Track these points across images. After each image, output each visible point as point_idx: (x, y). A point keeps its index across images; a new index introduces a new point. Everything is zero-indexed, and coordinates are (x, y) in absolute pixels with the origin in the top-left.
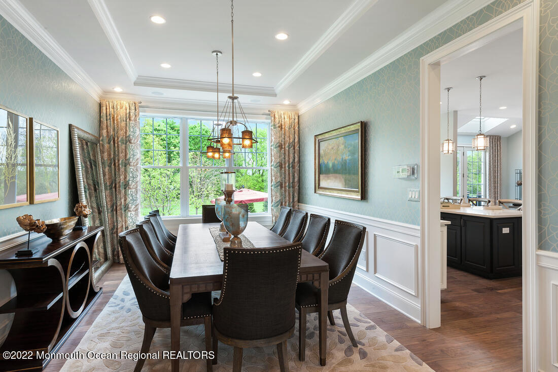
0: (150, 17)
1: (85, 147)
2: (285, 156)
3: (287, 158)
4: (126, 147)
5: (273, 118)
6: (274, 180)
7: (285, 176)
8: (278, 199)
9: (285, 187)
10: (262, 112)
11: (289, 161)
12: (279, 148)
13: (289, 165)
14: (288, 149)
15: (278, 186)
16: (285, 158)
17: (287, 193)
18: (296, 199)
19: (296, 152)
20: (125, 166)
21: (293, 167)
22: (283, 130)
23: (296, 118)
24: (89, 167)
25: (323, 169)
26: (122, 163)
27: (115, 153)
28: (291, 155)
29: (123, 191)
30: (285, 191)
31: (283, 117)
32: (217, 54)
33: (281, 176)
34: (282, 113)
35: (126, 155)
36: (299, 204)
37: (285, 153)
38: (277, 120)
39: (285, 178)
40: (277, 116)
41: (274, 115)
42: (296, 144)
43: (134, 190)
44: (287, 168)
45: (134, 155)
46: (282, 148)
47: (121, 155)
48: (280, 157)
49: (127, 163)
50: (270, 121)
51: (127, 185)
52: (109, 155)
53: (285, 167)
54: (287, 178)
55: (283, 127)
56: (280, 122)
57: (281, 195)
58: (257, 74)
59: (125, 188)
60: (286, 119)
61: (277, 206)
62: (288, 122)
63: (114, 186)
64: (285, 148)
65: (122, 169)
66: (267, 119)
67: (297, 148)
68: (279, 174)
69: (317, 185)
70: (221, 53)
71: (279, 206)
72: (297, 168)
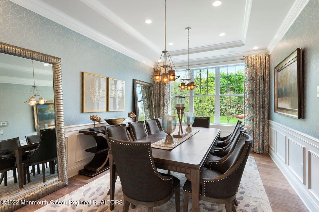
0: (145, 21)
1: (149, 88)
2: (256, 86)
3: (258, 87)
4: (164, 87)
5: (247, 61)
6: (246, 103)
7: (256, 99)
8: (251, 116)
9: (256, 108)
10: (239, 58)
11: (260, 89)
12: (252, 81)
13: (259, 92)
14: (259, 80)
15: (250, 107)
16: (256, 88)
17: (258, 112)
18: (266, 116)
19: (266, 82)
20: (164, 96)
21: (264, 93)
22: (255, 68)
23: (267, 57)
24: (150, 97)
25: (280, 93)
26: (162, 95)
27: (159, 90)
28: (262, 85)
29: (162, 108)
30: (256, 110)
31: (255, 59)
32: (188, 30)
33: (253, 100)
34: (254, 56)
35: (164, 91)
36: (269, 120)
37: (256, 84)
38: (250, 62)
39: (256, 101)
40: (250, 59)
41: (248, 59)
42: (266, 77)
43: (167, 108)
44: (258, 94)
45: (167, 91)
46: (254, 80)
47: (162, 91)
48: (252, 86)
49: (164, 95)
50: (244, 63)
51: (164, 106)
52: (157, 91)
53: (256, 94)
54: (258, 101)
55: (255, 66)
56: (253, 62)
57: (254, 113)
58: (222, 34)
59: (163, 107)
60: (257, 60)
61: (250, 120)
62: (259, 62)
63: (159, 106)
64: (256, 80)
65: (162, 98)
66: (242, 62)
67: (267, 79)
68: (251, 99)
69: (276, 106)
70: (190, 28)
71: (251, 121)
72: (267, 94)
